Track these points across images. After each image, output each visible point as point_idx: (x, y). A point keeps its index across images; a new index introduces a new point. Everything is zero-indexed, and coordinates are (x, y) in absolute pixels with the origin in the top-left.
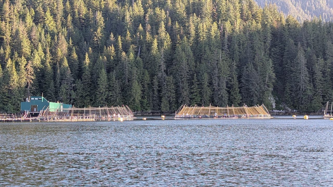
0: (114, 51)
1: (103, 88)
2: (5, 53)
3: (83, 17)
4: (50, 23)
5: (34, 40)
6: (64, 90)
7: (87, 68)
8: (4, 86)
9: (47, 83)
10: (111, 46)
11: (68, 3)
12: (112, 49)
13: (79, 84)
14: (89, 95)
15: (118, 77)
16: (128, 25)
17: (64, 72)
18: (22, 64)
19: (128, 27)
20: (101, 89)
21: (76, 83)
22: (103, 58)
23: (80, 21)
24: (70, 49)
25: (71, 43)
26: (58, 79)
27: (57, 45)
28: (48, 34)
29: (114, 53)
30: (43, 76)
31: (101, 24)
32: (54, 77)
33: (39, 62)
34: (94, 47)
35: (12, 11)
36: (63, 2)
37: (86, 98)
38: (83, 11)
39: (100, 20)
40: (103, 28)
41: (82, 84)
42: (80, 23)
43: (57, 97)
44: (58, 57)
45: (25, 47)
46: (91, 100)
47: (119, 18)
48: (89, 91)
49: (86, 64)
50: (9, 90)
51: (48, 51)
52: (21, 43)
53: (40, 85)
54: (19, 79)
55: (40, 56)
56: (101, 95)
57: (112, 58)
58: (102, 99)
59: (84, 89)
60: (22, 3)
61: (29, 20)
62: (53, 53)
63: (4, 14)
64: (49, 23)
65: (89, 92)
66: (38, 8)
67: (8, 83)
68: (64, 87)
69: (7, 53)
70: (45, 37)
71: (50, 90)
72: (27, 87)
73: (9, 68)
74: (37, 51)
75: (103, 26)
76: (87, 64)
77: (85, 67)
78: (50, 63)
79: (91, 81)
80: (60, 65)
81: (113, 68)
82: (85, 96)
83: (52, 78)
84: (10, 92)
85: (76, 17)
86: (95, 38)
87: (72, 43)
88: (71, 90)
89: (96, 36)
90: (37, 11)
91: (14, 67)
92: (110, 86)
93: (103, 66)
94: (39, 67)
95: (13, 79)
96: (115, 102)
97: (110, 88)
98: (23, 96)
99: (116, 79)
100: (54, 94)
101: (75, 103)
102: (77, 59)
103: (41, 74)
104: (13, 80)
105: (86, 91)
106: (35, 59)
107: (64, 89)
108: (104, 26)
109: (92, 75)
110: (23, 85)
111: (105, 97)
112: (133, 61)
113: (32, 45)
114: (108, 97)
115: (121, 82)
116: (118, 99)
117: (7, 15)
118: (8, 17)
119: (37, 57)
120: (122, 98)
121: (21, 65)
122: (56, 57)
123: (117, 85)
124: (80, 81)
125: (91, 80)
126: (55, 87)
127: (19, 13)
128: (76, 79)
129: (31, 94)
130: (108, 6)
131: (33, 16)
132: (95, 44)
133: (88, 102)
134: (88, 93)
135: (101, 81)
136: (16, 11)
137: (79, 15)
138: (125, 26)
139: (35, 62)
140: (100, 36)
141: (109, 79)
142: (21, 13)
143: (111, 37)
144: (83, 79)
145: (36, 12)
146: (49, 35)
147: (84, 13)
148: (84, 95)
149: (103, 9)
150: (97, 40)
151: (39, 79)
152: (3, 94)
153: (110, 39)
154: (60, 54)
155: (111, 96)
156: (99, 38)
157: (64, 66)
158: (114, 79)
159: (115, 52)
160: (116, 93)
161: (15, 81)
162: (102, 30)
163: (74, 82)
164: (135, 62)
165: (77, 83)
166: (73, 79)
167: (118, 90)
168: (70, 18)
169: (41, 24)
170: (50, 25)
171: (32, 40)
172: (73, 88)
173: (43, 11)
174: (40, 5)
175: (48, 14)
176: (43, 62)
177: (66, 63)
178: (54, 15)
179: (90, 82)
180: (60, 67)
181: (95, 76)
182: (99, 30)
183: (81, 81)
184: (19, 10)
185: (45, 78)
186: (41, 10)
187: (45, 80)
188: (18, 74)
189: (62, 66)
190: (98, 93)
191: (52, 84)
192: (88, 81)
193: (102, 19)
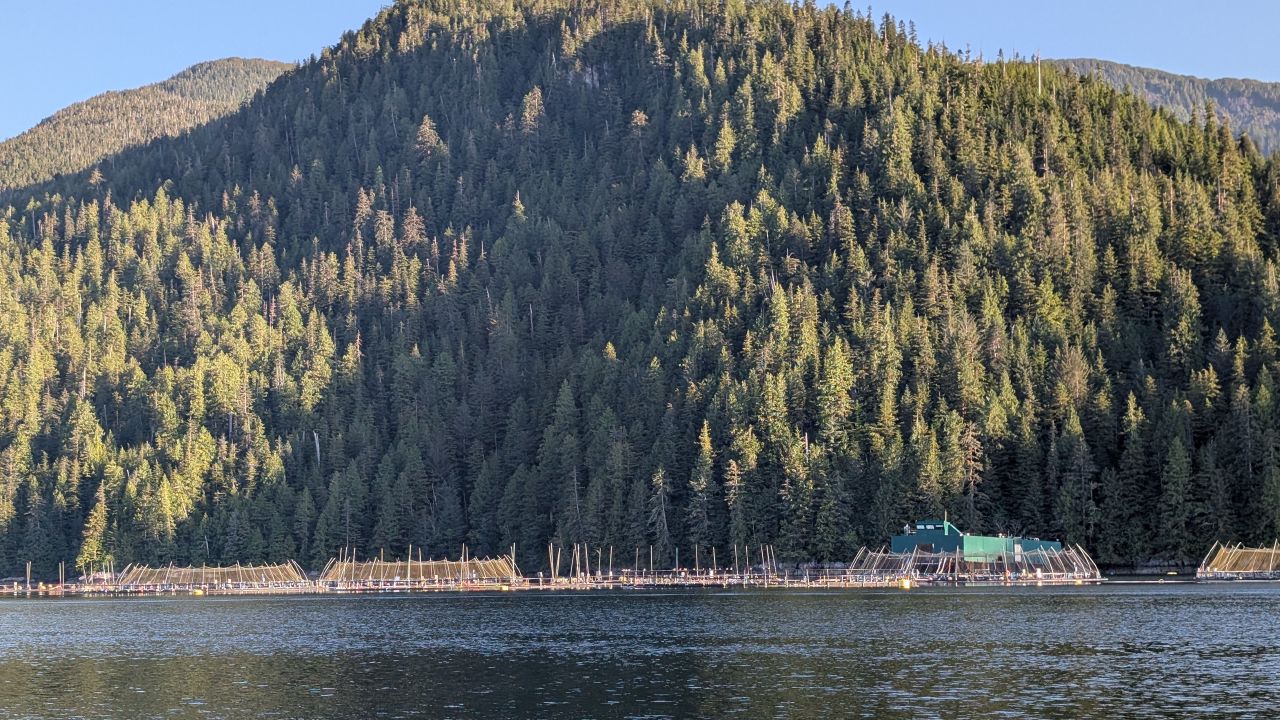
0: (1217, 384)
1: (1177, 491)
2: (914, 403)
3: (1155, 288)
4: (1053, 311)
5: (997, 362)
6: (1068, 501)
7: (1135, 436)
8: (905, 492)
9: (1024, 481)
10: (1208, 370)
11: (1110, 252)
12: (1210, 378)
13: (1112, 483)
14: (1142, 513)
15: (1222, 459)
16: (1270, 305)
17: (1069, 450)
18: (952, 430)
19: (1271, 310)
20: (1172, 496)
21: (1103, 479)
22: (1181, 404)
23: (1144, 300)
24: (1095, 384)
25: (1101, 367)
26: (1051, 469)
27: (1058, 373)
28: (1037, 343)
29: (1216, 388)
30: (1013, 462)
31: (1191, 307)
32: (1043, 464)
33: (1002, 425)
34: (1170, 374)
35: (947, 288)
36: (1095, 252)
37: (1133, 521)
38: (1152, 272)
39: (1187, 296)
40: (1197, 317)
41: (1121, 483)
42: (1146, 305)
43: (1050, 520)
44: (1059, 407)
45: (969, 385)
46: (1147, 527)
47: (1253, 283)
48: (1140, 500)
49: (1130, 425)
50: (919, 502)
51: (1031, 392)
52: (956, 374)
53: (1003, 487)
54: (944, 471)
55: (1008, 408)
56: (1172, 513)
57: (1209, 403)
58: (1175, 526)
59: (1125, 496)
60: (974, 264)
61: (992, 310)
62: (1046, 398)
63: (925, 296)
64: (1049, 314)
65: (1141, 504)
66: (1020, 274)
67: (915, 485)
68: (1068, 492)
69: (920, 404)
70: (1031, 354)
71: (1031, 500)
72: (965, 492)
73: (917, 442)
74: (998, 395)
75: (1195, 313)
76: (1134, 425)
77: (1128, 435)
78: (1032, 424)
79: (1145, 474)
80: (1060, 427)
81: (1212, 433)
82: (1129, 518)
83: (1035, 467)
84: (922, 508)
85: (1131, 289)
86: (1173, 346)
87: (1105, 366)
88: (1089, 498)
89: (1176, 342)
90: (1017, 282)
91: (934, 439)
92: (1199, 486)
93: (1182, 428)
94: (1000, 438)
95: (926, 471)
96: (1214, 534)
97: (1199, 493)
98: (957, 517)
99: (1217, 467)
100: (1041, 512)
101: (1100, 536)
102: (1108, 412)
103: (1006, 458)
104: (928, 476)
105: (1133, 500)
106: (991, 416)
107: (1069, 498)
108: (1199, 312)
109: (1149, 453)
110: (957, 489)
111: (1183, 518)
112: (1269, 411)
113: (991, 376)
114: (1193, 518)
115: (1234, 473)
116: (1221, 525)
117: (932, 300)
118: (934, 305)
119: (996, 410)
120: (1235, 520)
121: (950, 435)
122: (1054, 408)
123: (1218, 481)
124: (1114, 472)
125: (1147, 470)
126: (1045, 492)
127: (967, 292)
128: (1102, 468)
129: (978, 512)
130: (1232, 250)
131: (1003, 298)
132: (1174, 363)
133: (1139, 535)
134: (1137, 507)
135: (1171, 473)
136: (956, 287)
137: (1141, 283)
138: (1264, 306)
139: (989, 425)
140: (1188, 341)
141: (1196, 466)
142: (972, 290)
143: (1219, 342)
144: (1121, 467)
145: (1013, 285)
146: (1041, 347)
147: (1157, 275)
148: (1126, 513)
149: (1216, 260)
150: (1179, 354)
151: (1002, 471)
152: (903, 513)
153: (1217, 350)
154: (1063, 397)
155: (1201, 515)
156: (1183, 346)
157: (1069, 432)
158: (1212, 465)
159: (1219, 387)
160: (1214, 505)
161: (932, 478)
162: (1192, 324)
163: (1097, 477)
164: (1274, 414)
165: (1106, 479)
166: (1094, 469)
167: (1221, 497)
168: (1109, 294)
169: (1025, 318)
170: (1050, 318)
171: (993, 364)
172: (1094, 496)
173: (1032, 281)
174: (1026, 266)
175: (1047, 288)
176: (1013, 423)
177: (1075, 425)
178: (1063, 289)
179: (1144, 476)
180: (1059, 435)
181: (1156, 458)
182: (1183, 325)
183: (1118, 473)
184: (965, 282)
185: (1016, 467)
186: (1029, 277)
187: (1017, 473)
188: (941, 458)
189: (1064, 434)
190: (1164, 507)
191: (1035, 483)
192: (1138, 473)
193: (1194, 291)
